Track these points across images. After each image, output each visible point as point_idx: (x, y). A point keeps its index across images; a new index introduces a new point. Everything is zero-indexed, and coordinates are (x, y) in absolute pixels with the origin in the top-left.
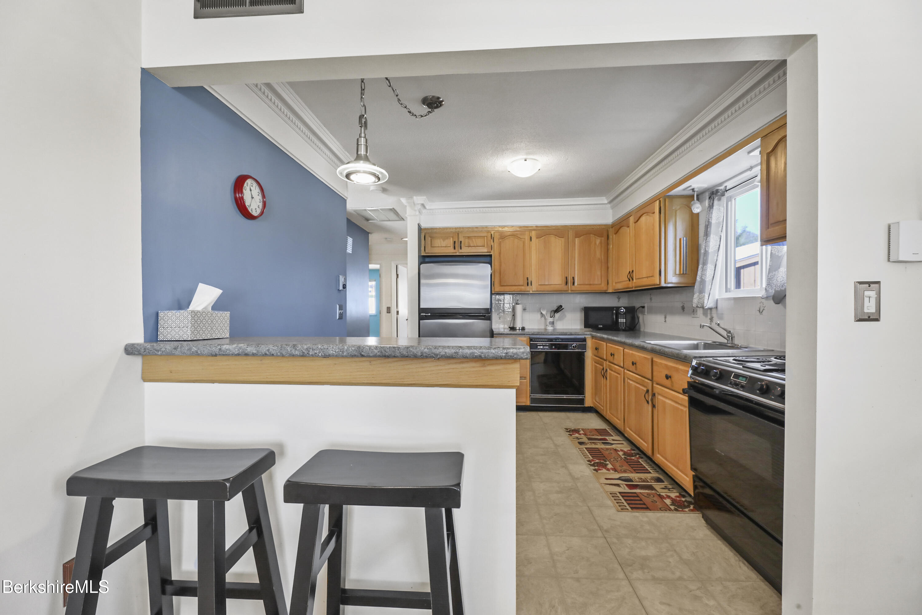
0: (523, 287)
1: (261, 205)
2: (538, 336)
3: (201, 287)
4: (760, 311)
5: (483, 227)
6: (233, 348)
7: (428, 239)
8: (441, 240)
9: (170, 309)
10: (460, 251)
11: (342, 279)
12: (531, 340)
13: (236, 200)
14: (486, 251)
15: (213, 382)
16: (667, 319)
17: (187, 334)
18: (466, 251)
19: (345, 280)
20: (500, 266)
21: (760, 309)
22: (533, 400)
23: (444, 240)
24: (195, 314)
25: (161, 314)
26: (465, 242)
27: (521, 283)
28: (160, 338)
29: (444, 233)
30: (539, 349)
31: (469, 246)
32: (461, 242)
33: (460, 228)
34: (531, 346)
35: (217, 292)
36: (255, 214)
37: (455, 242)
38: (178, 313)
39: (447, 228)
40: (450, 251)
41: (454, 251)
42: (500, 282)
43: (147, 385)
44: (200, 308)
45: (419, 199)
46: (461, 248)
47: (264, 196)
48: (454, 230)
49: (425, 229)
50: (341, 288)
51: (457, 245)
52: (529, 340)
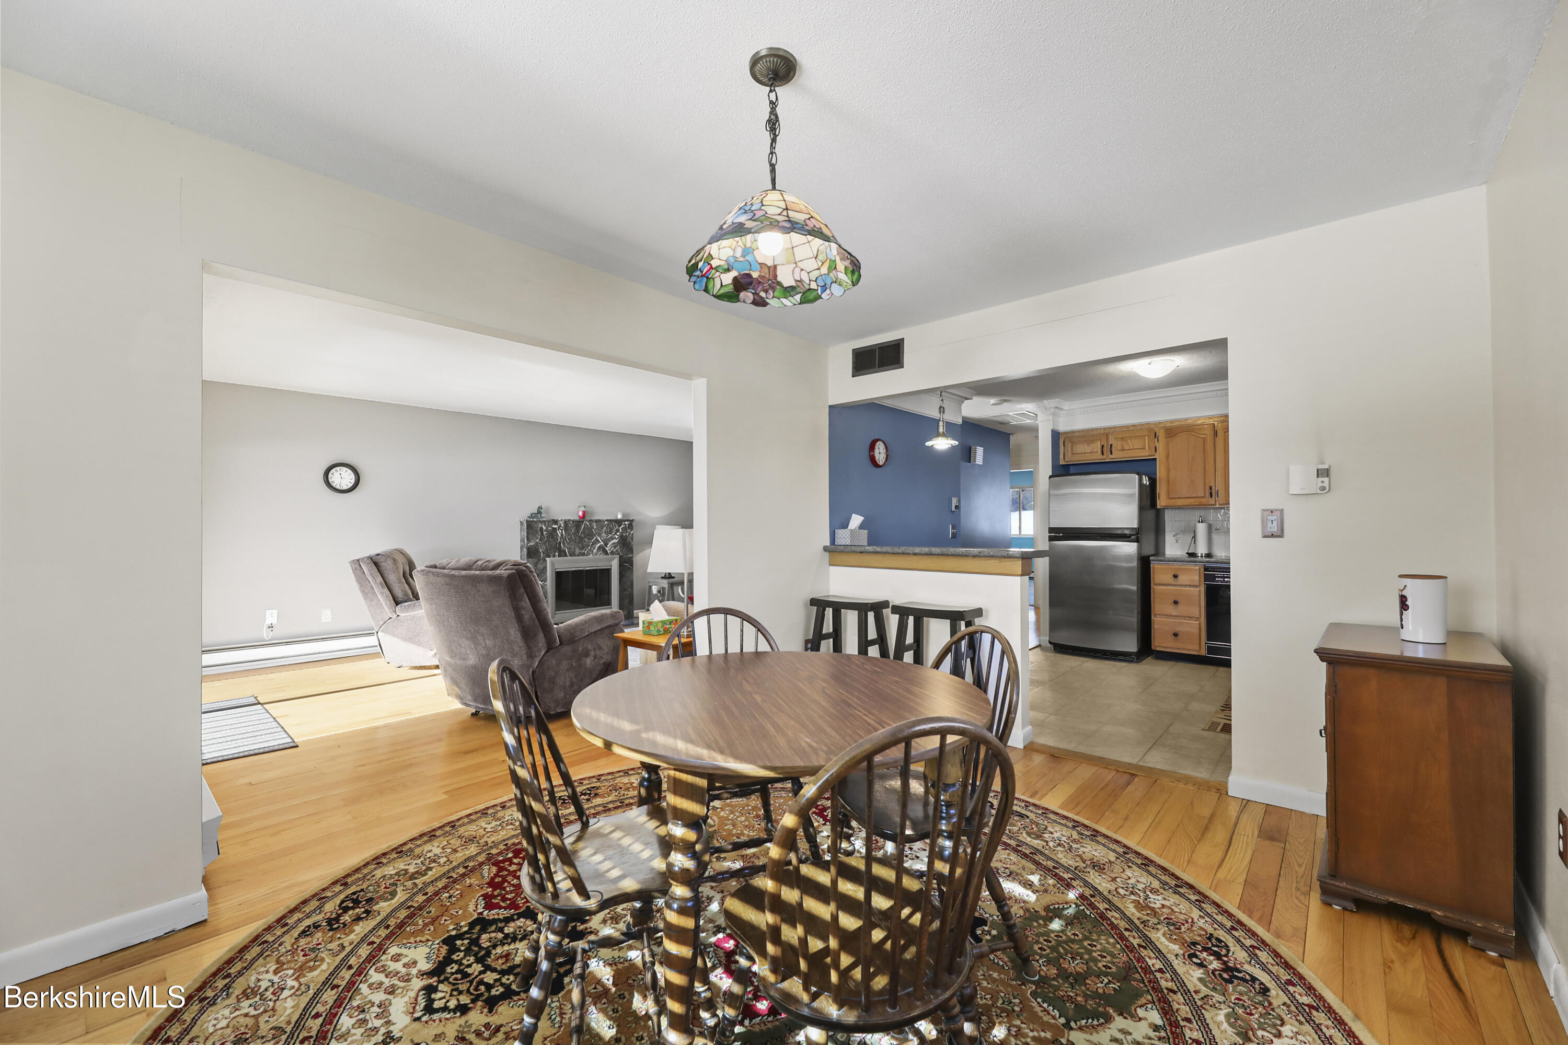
0: (1203, 500)
1: (885, 456)
2: (1219, 565)
3: (854, 516)
5: (1142, 425)
6: (870, 548)
7: (1069, 445)
8: (1085, 445)
9: (840, 528)
10: (1111, 456)
11: (954, 501)
12: (1206, 569)
13: (870, 455)
14: (1147, 454)
15: (861, 567)
17: (848, 542)
18: (1117, 455)
19: (959, 501)
20: (1168, 472)
22: (1210, 650)
23: (1088, 444)
24: (851, 531)
25: (836, 531)
26: (1117, 445)
27: (1201, 494)
28: (836, 543)
29: (1087, 436)
30: (1218, 581)
31: (1122, 450)
32: (1111, 445)
33: (1110, 428)
34: (1207, 578)
35: (861, 519)
36: (881, 464)
37: (1103, 446)
38: (844, 531)
39: (1093, 430)
40: (1098, 457)
41: (1103, 457)
42: (1168, 493)
43: (831, 567)
44: (853, 528)
45: (1051, 403)
46: (1111, 453)
47: (887, 451)
48: (1102, 432)
49: (1065, 433)
50: (953, 509)
51: (1105, 450)
52: (1202, 570)
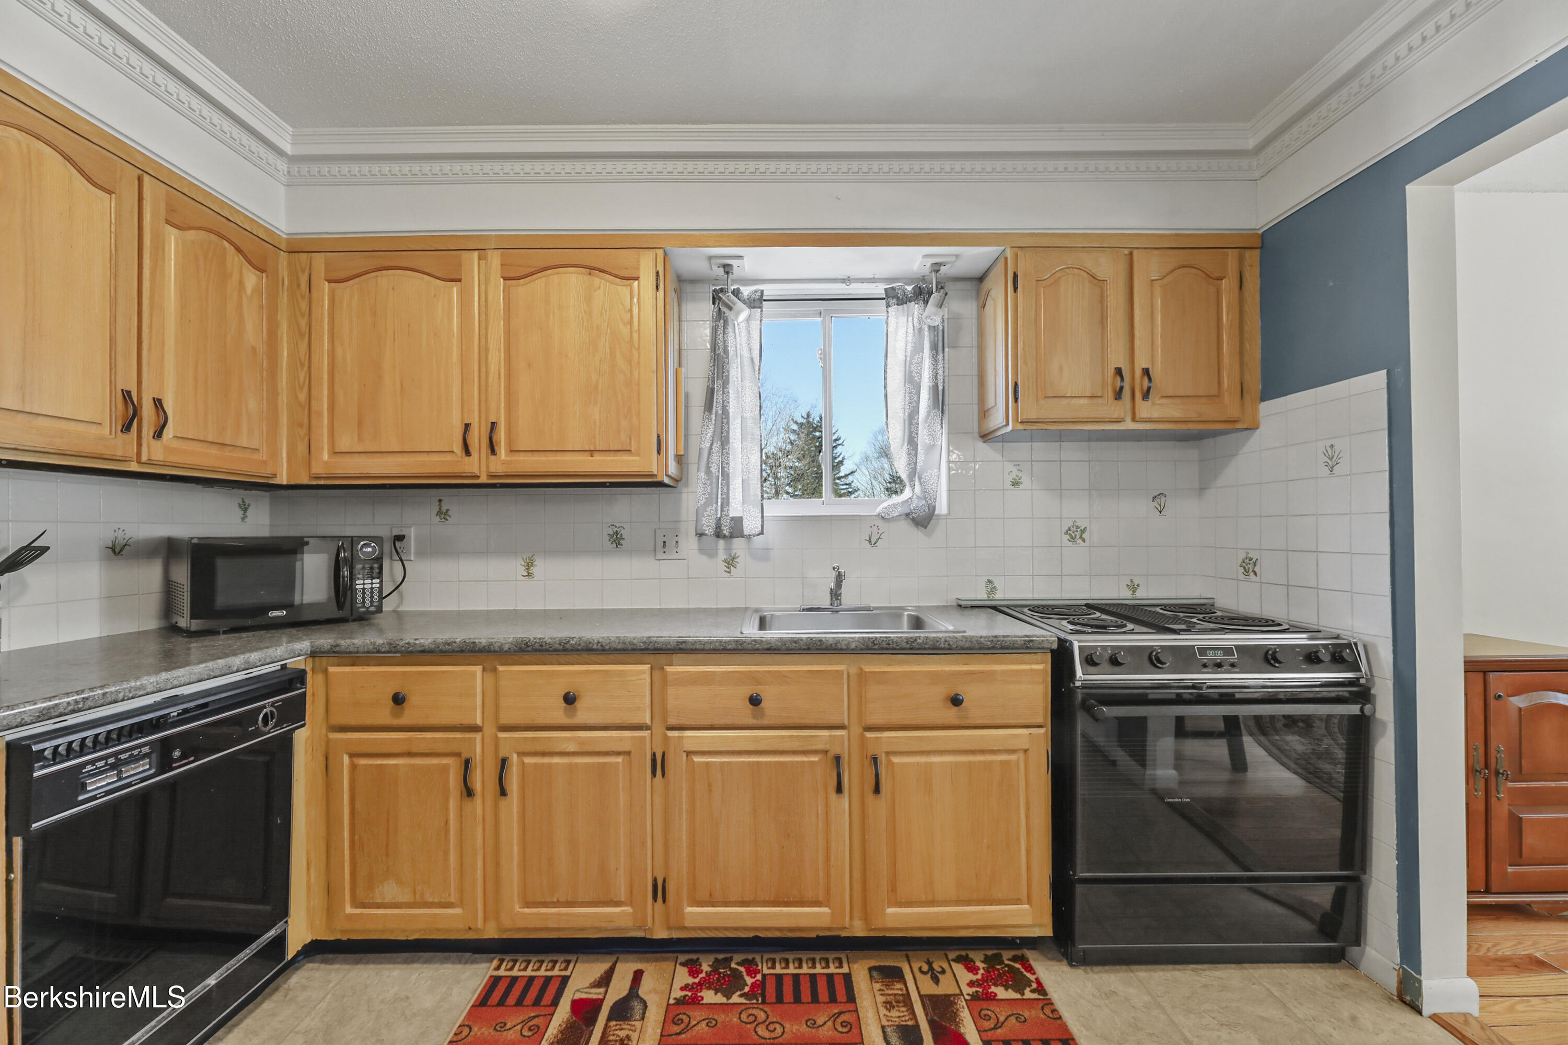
4: (870, 542)
16: (534, 570)
21: (870, 539)
